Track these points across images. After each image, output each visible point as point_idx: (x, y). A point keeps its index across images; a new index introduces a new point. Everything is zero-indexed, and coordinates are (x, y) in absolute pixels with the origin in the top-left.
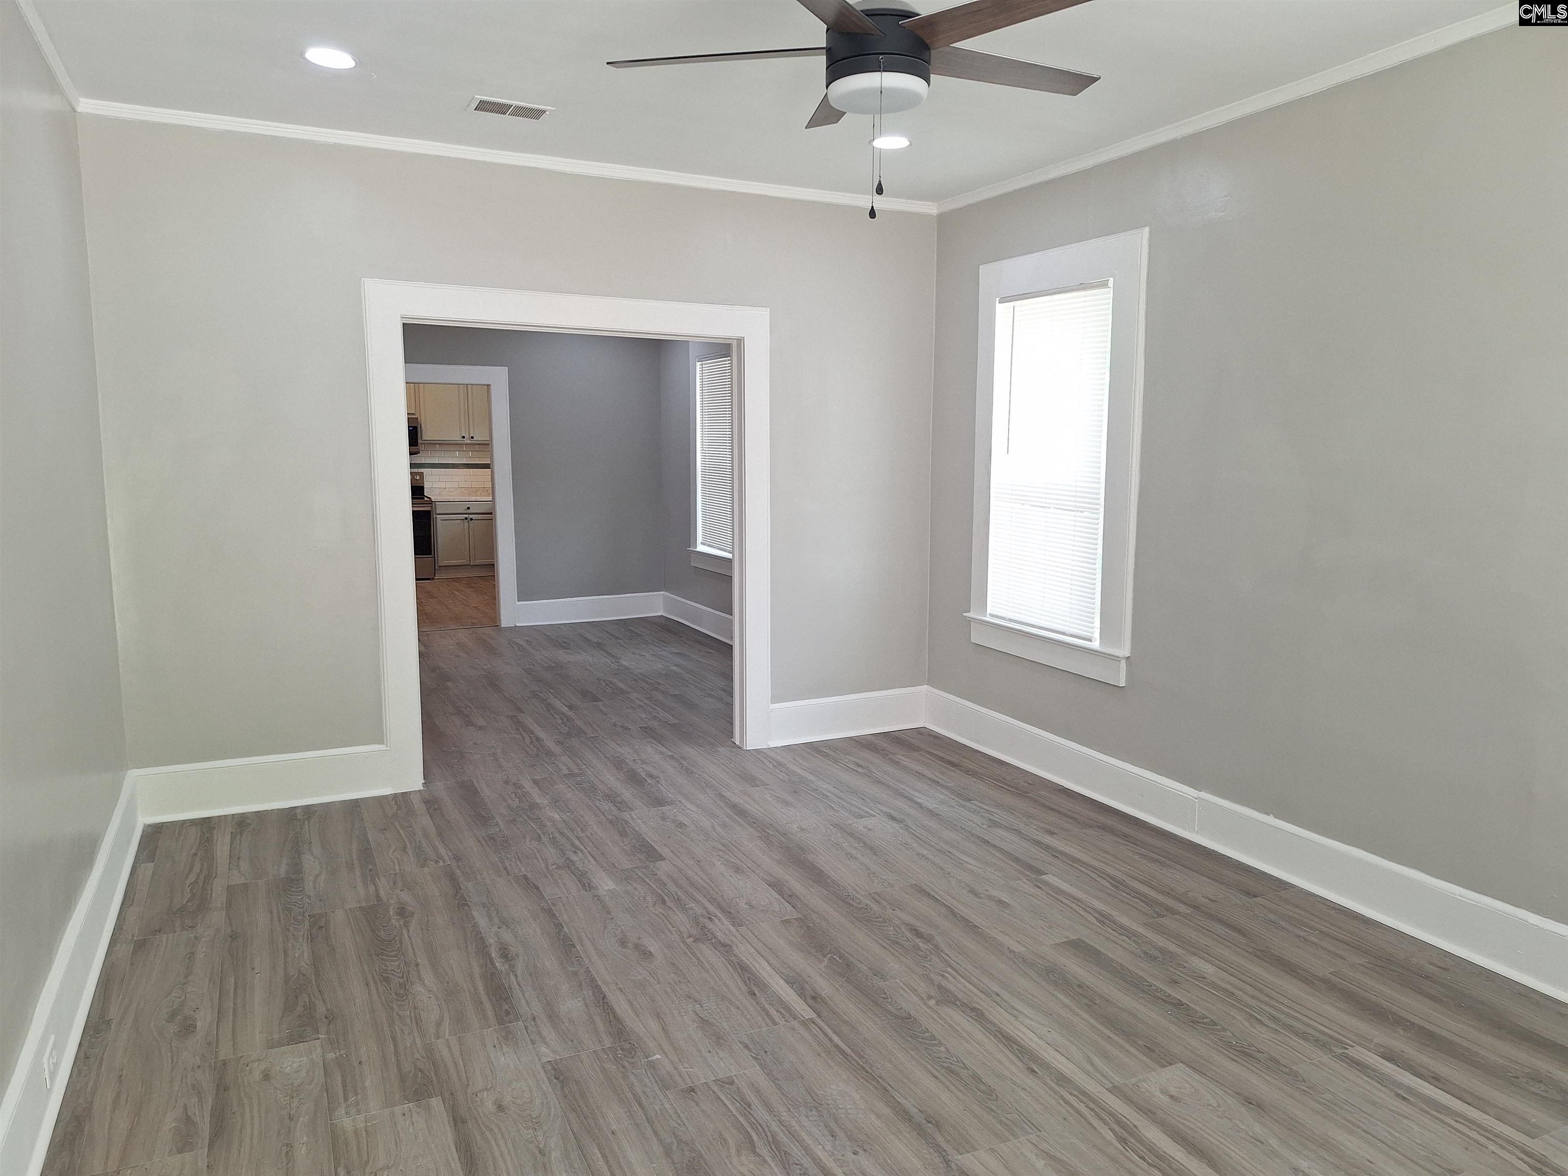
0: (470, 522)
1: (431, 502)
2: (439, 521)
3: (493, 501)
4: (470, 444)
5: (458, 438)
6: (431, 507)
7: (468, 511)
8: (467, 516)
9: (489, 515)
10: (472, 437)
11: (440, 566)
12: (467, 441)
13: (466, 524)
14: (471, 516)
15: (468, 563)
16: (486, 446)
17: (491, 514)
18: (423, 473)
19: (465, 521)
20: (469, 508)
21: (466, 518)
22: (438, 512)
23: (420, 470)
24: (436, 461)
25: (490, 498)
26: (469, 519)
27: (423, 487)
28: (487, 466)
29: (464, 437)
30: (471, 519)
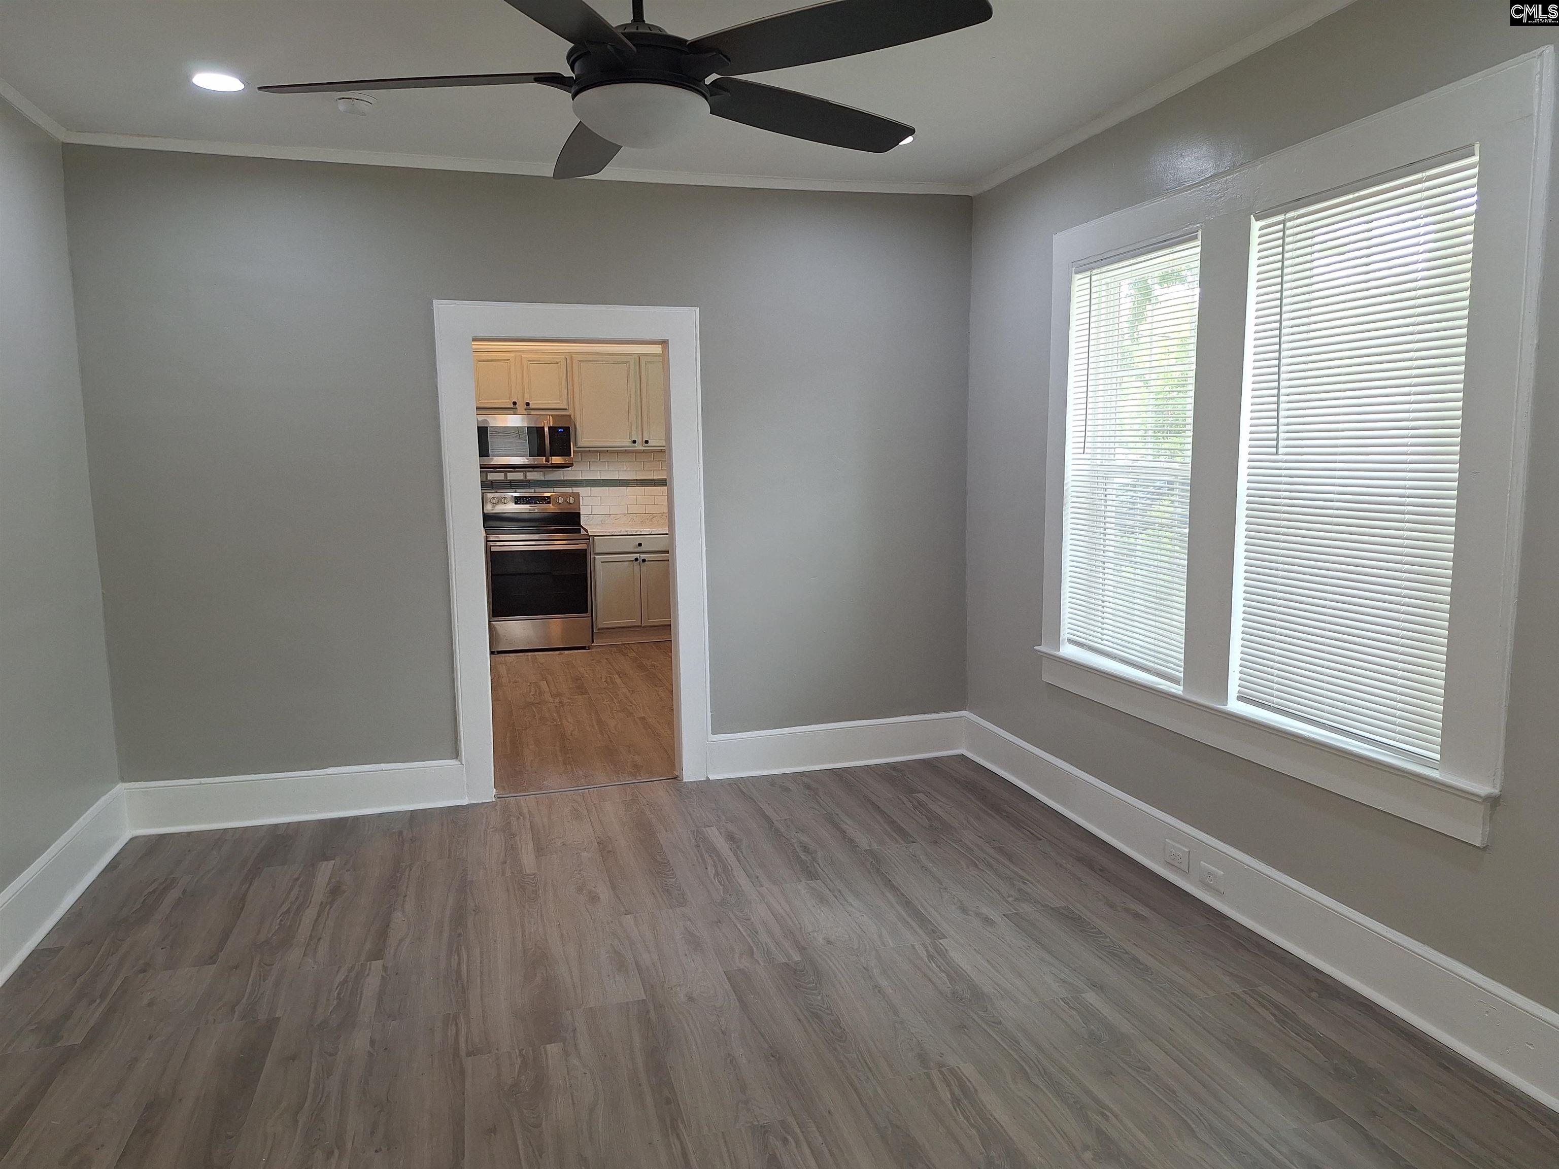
0: (642, 564)
1: (588, 538)
2: (599, 566)
3: (671, 534)
4: (644, 451)
5: (626, 443)
6: (588, 544)
7: (639, 549)
8: (637, 555)
9: (665, 556)
10: (647, 442)
11: (599, 629)
12: (639, 447)
13: (637, 568)
14: (643, 556)
15: (640, 624)
16: (662, 454)
17: (667, 552)
18: (578, 494)
19: (635, 563)
20: (640, 545)
21: (636, 560)
22: (597, 551)
23: (576, 490)
24: (597, 476)
25: (666, 530)
26: (640, 560)
27: (580, 513)
28: (662, 483)
29: (634, 442)
30: (644, 561)
